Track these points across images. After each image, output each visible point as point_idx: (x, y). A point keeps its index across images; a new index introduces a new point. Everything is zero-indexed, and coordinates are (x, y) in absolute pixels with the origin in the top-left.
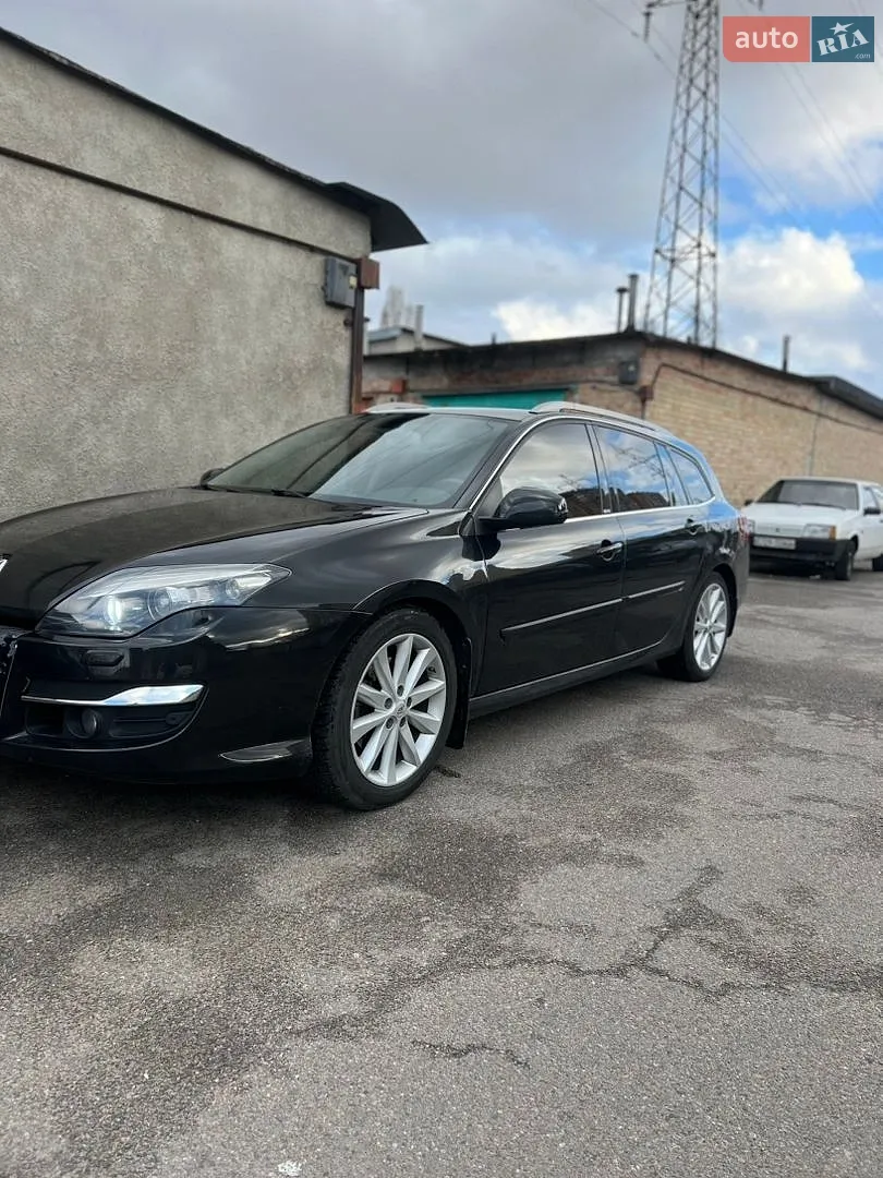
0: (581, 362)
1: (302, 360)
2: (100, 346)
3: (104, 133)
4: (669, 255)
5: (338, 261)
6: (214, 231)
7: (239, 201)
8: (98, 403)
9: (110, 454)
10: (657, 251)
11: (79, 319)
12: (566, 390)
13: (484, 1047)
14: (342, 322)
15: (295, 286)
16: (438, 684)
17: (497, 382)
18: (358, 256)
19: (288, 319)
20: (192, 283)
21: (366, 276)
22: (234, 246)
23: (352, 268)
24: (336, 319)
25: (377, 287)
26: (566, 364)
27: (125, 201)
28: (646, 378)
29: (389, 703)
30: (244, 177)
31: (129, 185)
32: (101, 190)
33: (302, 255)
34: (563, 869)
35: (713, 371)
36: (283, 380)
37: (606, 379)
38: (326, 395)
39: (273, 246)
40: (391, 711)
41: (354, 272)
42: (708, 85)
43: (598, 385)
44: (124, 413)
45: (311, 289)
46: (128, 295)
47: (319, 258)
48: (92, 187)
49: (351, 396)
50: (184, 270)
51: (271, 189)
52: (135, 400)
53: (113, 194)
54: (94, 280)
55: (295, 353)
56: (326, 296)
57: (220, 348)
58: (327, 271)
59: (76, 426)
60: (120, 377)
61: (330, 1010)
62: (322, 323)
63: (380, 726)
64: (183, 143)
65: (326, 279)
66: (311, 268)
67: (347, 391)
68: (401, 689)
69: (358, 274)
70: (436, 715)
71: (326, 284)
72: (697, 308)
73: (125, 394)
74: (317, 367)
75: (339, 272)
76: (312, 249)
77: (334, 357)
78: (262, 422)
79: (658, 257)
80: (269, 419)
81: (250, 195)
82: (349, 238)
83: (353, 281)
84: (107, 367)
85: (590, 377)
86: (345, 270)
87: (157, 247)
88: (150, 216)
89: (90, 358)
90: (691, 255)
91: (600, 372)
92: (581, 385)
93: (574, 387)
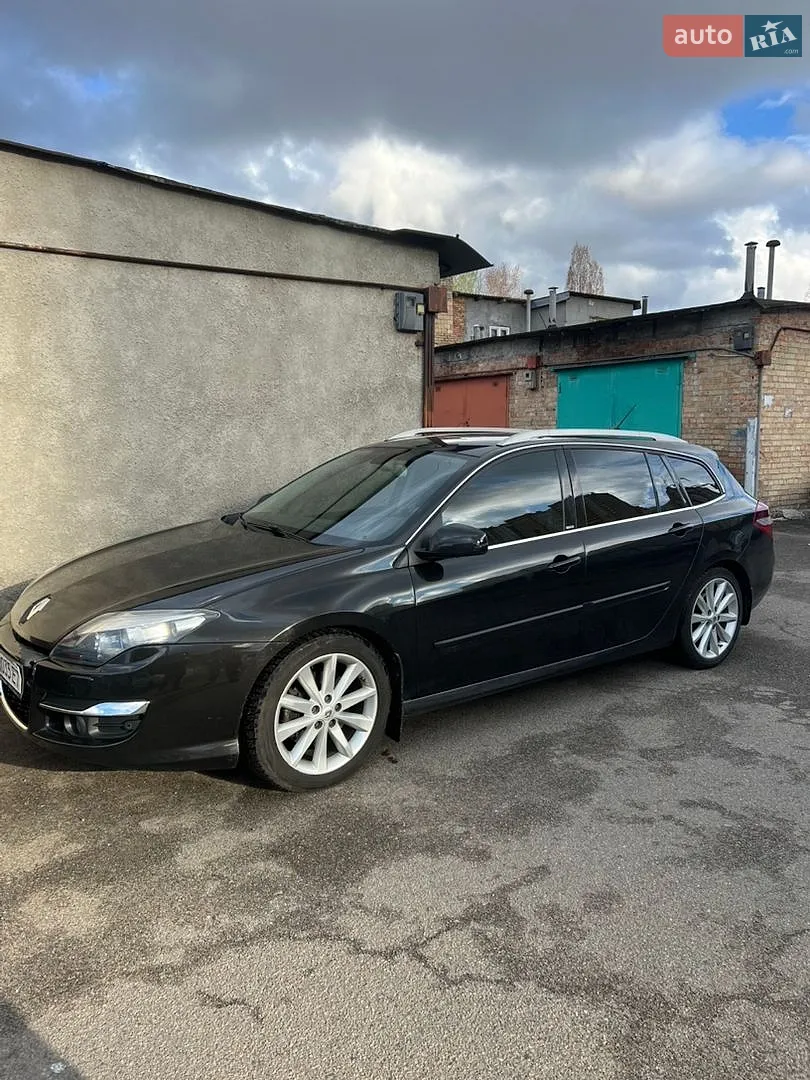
0: (698, 332)
1: (377, 380)
2: (201, 392)
3: (198, 228)
5: (406, 294)
6: (294, 287)
7: (315, 259)
8: (200, 438)
9: (211, 476)
11: (183, 374)
12: (686, 358)
13: (243, 1002)
14: (413, 344)
15: (368, 320)
16: (369, 692)
18: (426, 286)
19: (362, 349)
20: (276, 332)
21: (434, 303)
22: (311, 298)
23: (420, 298)
24: (409, 342)
26: (687, 334)
27: (218, 276)
28: (763, 343)
29: (317, 709)
30: (317, 238)
31: (220, 265)
32: (197, 272)
33: (374, 293)
36: (360, 399)
37: (723, 346)
38: (400, 408)
39: (347, 290)
40: (319, 716)
41: (422, 301)
43: (715, 353)
44: (222, 443)
45: (383, 321)
46: (221, 350)
47: (391, 294)
48: (190, 272)
49: (424, 404)
50: (269, 323)
51: (343, 244)
52: (231, 432)
53: (207, 274)
54: (193, 343)
55: (369, 376)
56: (397, 325)
57: (302, 381)
58: (398, 304)
59: (183, 457)
60: (217, 415)
62: (395, 348)
63: (309, 727)
65: (396, 311)
66: (383, 304)
67: (420, 401)
68: (328, 698)
69: (426, 303)
71: (397, 315)
73: (222, 428)
74: (391, 385)
75: (408, 304)
76: (382, 287)
77: (407, 374)
78: (342, 437)
80: (348, 434)
81: (324, 253)
82: (422, 272)
83: (421, 309)
84: (207, 409)
85: (709, 346)
86: (413, 300)
87: (244, 309)
88: (238, 284)
89: (192, 403)
91: (718, 340)
92: (699, 354)
93: (692, 355)
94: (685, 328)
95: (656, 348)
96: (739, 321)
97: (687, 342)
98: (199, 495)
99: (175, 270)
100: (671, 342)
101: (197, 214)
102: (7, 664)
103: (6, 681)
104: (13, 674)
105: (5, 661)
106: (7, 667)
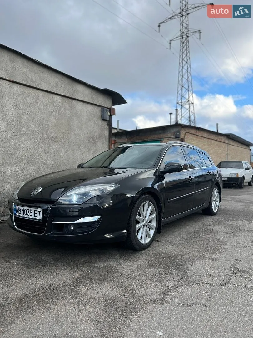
0: (164, 133)
1: (97, 134)
2: (46, 133)
3: (47, 79)
4: (181, 104)
5: (105, 109)
6: (74, 102)
7: (80, 94)
8: (46, 148)
9: (49, 162)
10: (177, 103)
11: (41, 126)
12: (160, 140)
13: (196, 304)
14: (106, 124)
15: (94, 115)
16: (154, 215)
17: (141, 139)
18: (109, 107)
19: (93, 124)
20: (69, 116)
21: (112, 112)
22: (79, 106)
23: (109, 110)
24: (105, 123)
25: (115, 115)
26: (160, 133)
27: (52, 96)
28: (182, 136)
29: (143, 220)
30: (81, 88)
31: (53, 92)
32: (46, 93)
33: (96, 107)
34: (198, 262)
35: (200, 133)
36: (92, 140)
37: (171, 137)
38: (103, 144)
39: (89, 106)
40: (144, 223)
41: (109, 111)
42: (187, 60)
43: (169, 139)
44: (53, 150)
45: (98, 116)
46: (53, 119)
47: (100, 108)
48: (44, 92)
49: (109, 144)
50: (67, 112)
51: (87, 91)
52: (55, 147)
53: (49, 94)
54: (45, 116)
55: (95, 133)
56: (102, 118)
57: (76, 132)
58: (102, 111)
59: (41, 154)
60: (51, 141)
61: (152, 297)
62: (101, 125)
63: (141, 227)
64: (66, 80)
65: (102, 113)
66: (98, 111)
67: (108, 142)
68: (146, 217)
69: (110, 112)
70: (154, 224)
71: (102, 115)
72: (190, 117)
73: (53, 146)
74: (100, 136)
75: (105, 111)
76: (98, 106)
77: (105, 134)
78: (87, 151)
79: (178, 105)
80: (89, 151)
81: (82, 93)
82: (106, 102)
83: (109, 114)
84: (48, 139)
85: (167, 137)
86: (107, 111)
87: (60, 107)
88: (58, 99)
89: (44, 136)
90: (187, 104)
91: (169, 135)
92: (164, 139)
93: (162, 139)
94: (160, 132)
95: (151, 138)
96: (176, 130)
97: (161, 136)
98: (45, 168)
99: (40, 91)
100: (156, 135)
101: (47, 75)
102: (30, 210)
103: (28, 218)
104: (35, 213)
105: (28, 210)
106: (30, 212)
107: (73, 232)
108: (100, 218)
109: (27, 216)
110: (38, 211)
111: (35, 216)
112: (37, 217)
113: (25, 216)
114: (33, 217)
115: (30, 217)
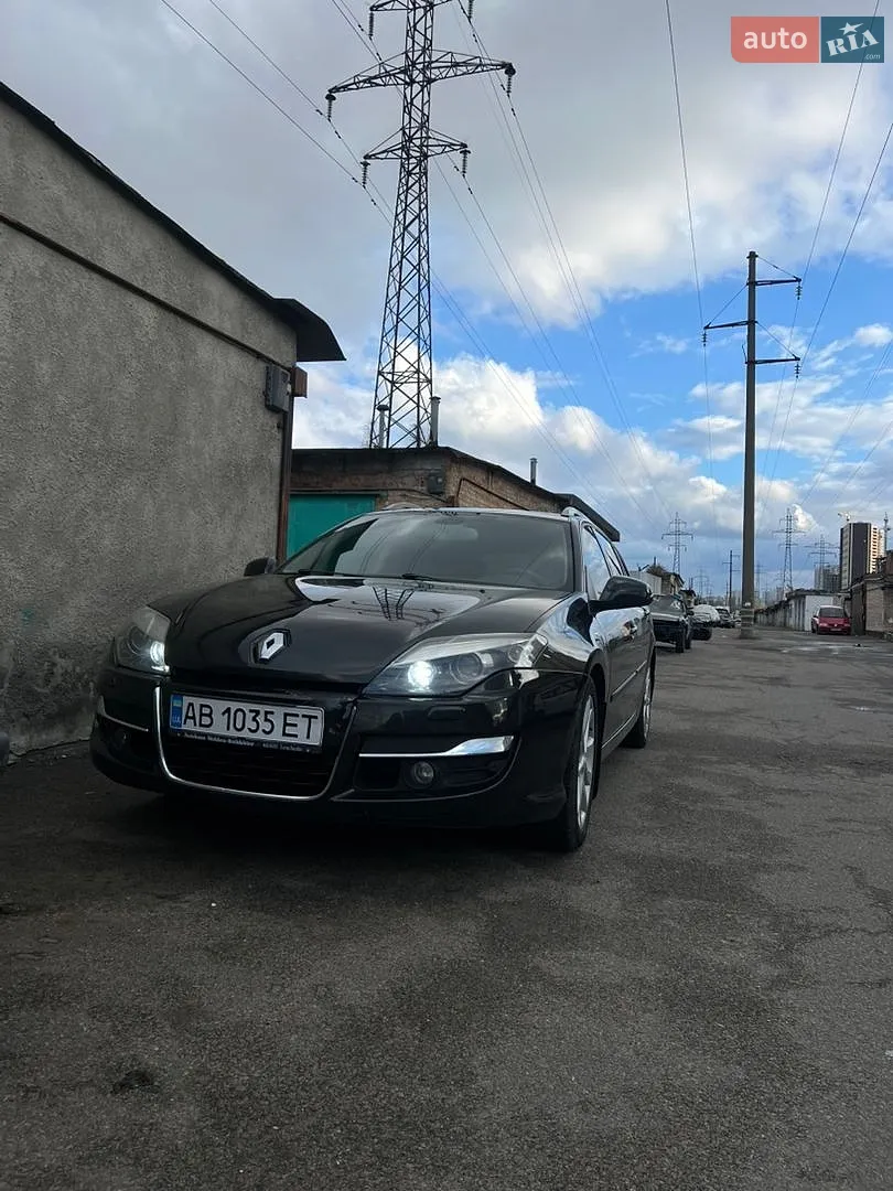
0: (390, 472)
1: (248, 457)
2: (105, 435)
3: (120, 234)
5: (278, 368)
6: (193, 332)
7: (211, 307)
8: (101, 491)
9: (106, 542)
11: (91, 408)
12: (377, 496)
14: (276, 425)
15: (245, 387)
16: (591, 741)
18: (289, 365)
19: (240, 418)
20: (175, 379)
21: (298, 385)
22: (206, 348)
23: (287, 375)
24: (272, 421)
25: (305, 396)
26: (376, 473)
27: (132, 299)
28: (452, 490)
30: (215, 286)
33: (250, 361)
35: (497, 486)
36: (234, 476)
37: (415, 488)
38: (263, 493)
39: (233, 352)
40: (582, 762)
41: (289, 380)
43: (407, 494)
44: (119, 501)
45: (256, 393)
46: (127, 387)
47: (262, 365)
49: (281, 494)
50: (170, 367)
51: (231, 299)
52: (128, 489)
54: (104, 371)
55: (243, 451)
56: (266, 399)
57: (191, 442)
58: (269, 378)
59: (83, 513)
60: (119, 466)
62: (262, 425)
64: (176, 250)
65: (267, 384)
66: (253, 373)
67: (278, 489)
68: (584, 743)
69: (292, 382)
70: (590, 768)
71: (267, 388)
73: (121, 483)
74: (258, 466)
75: (280, 377)
76: (259, 356)
77: (269, 457)
81: (218, 302)
82: (281, 348)
83: (289, 388)
84: (109, 456)
85: (401, 486)
86: (284, 379)
87: (151, 343)
88: (147, 312)
89: (97, 445)
90: (411, 380)
91: (409, 482)
92: (391, 493)
93: (384, 494)
94: (377, 467)
95: (345, 484)
96: (430, 466)
97: (379, 481)
99: (95, 276)
100: (362, 478)
101: (119, 217)
102: (262, 713)
103: (250, 741)
104: (286, 724)
105: (251, 711)
106: (260, 719)
107: (431, 788)
108: (514, 743)
109: (245, 734)
110: (304, 716)
111: (284, 734)
112: (296, 736)
113: (233, 733)
114: (277, 736)
115: (259, 736)
